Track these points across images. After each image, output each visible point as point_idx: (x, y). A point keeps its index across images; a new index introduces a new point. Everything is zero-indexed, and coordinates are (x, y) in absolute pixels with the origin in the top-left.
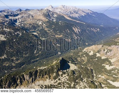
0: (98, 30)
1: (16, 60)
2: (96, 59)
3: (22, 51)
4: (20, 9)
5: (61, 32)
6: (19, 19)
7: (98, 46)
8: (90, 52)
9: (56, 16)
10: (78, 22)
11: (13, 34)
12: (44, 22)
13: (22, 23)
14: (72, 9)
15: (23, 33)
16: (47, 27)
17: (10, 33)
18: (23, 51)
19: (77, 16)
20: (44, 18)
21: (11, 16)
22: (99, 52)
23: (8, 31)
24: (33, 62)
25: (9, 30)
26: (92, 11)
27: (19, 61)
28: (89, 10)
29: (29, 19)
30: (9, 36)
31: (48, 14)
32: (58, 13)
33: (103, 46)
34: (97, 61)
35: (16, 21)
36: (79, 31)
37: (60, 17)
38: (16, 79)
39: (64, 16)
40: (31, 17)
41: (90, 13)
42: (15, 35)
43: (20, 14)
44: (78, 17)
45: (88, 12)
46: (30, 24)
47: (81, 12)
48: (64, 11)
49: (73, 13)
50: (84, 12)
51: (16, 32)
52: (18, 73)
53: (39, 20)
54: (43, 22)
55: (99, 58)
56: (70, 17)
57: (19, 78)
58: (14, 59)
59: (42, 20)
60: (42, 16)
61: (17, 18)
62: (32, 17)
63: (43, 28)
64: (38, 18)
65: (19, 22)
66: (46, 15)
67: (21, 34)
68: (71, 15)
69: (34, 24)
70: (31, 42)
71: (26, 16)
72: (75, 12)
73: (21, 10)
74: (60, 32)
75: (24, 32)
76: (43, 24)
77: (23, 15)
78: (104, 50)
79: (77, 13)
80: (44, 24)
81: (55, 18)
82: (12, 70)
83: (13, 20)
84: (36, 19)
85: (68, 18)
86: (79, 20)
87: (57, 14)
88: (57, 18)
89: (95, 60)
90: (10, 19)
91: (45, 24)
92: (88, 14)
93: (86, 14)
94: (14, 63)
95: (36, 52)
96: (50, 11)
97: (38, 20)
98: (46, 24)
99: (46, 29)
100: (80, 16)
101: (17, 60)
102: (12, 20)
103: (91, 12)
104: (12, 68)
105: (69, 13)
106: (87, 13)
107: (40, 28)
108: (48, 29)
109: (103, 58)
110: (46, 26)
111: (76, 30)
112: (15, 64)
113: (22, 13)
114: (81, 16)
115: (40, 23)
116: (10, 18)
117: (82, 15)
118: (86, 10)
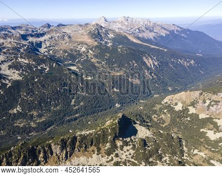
0: (192, 62)
1: (38, 116)
2: (189, 119)
3: (49, 100)
4: (48, 24)
5: (121, 66)
6: (46, 42)
7: (192, 93)
8: (176, 104)
9: (112, 36)
10: (153, 47)
11: (34, 69)
12: (90, 48)
13: (51, 48)
14: (142, 23)
16: (96, 56)
17: (29, 66)
18: (51, 100)
19: (151, 35)
20: (90, 40)
21: (32, 36)
22: (193, 104)
23: (25, 63)
24: (69, 121)
25: (26, 61)
26: (181, 28)
27: (43, 119)
28: (173, 25)
29: (64, 42)
30: (28, 72)
31: (98, 33)
32: (117, 31)
33: (201, 94)
34: (189, 121)
35: (39, 45)
36: (156, 64)
37: (121, 39)
38: (37, 152)
39: (127, 36)
40: (66, 38)
41: (177, 31)
42: (37, 70)
43: (48, 32)
44: (154, 38)
46: (65, 51)
47: (160, 28)
48: (127, 26)
49: (143, 31)
50: (165, 29)
51: (39, 65)
52: (40, 141)
53: (82, 43)
54: (88, 47)
55: (195, 117)
56: (138, 38)
57: (42, 151)
58: (35, 114)
59: (86, 44)
60: (87, 37)
61: (42, 39)
62: (70, 37)
63: (88, 58)
64: (79, 40)
65: (45, 46)
66: (94, 34)
67: (48, 69)
68: (140, 35)
69: (71, 50)
70: (65, 84)
71: (58, 37)
72: (147, 29)
73: (49, 26)
74: (119, 67)
75: (54, 66)
76: (88, 52)
77: (54, 34)
78: (204, 102)
79: (151, 31)
80: (90, 51)
81: (110, 39)
82: (30, 134)
83: (36, 43)
84: (75, 42)
85: (135, 41)
86: (156, 44)
87: (114, 32)
88: (113, 40)
89: (187, 120)
90: (29, 42)
91: (92, 51)
92: (172, 32)
93: (168, 33)
94: (34, 121)
95: (75, 102)
96: (101, 27)
97: (79, 44)
98: (94, 52)
99: (93, 60)
100: (156, 37)
101: (40, 116)
102: (32, 43)
103: (179, 29)
104: (30, 132)
105: (137, 30)
106: (170, 31)
107: (82, 58)
108: (97, 60)
109: (202, 116)
110: (94, 55)
112: (36, 123)
113: (52, 30)
114: (158, 37)
115: (84, 49)
116: (31, 39)
117: (162, 34)
118: (169, 25)
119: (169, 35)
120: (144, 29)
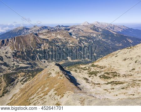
6: (73, 33)
9: (101, 30)
15: (93, 41)
26: (128, 28)
28: (123, 26)
29: (81, 33)
42: (89, 42)
43: (71, 28)
45: (123, 28)
47: (117, 28)
50: (121, 28)
54: (97, 35)
61: (70, 31)
62: (82, 31)
66: (94, 29)
71: (76, 30)
72: (111, 28)
77: (74, 29)
80: (99, 36)
84: (88, 32)
96: (95, 26)
97: (91, 33)
98: (101, 36)
108: (105, 40)
110: (102, 38)
111: (130, 41)
117: (119, 30)
118: (122, 26)
119: (123, 31)
120: (109, 28)
